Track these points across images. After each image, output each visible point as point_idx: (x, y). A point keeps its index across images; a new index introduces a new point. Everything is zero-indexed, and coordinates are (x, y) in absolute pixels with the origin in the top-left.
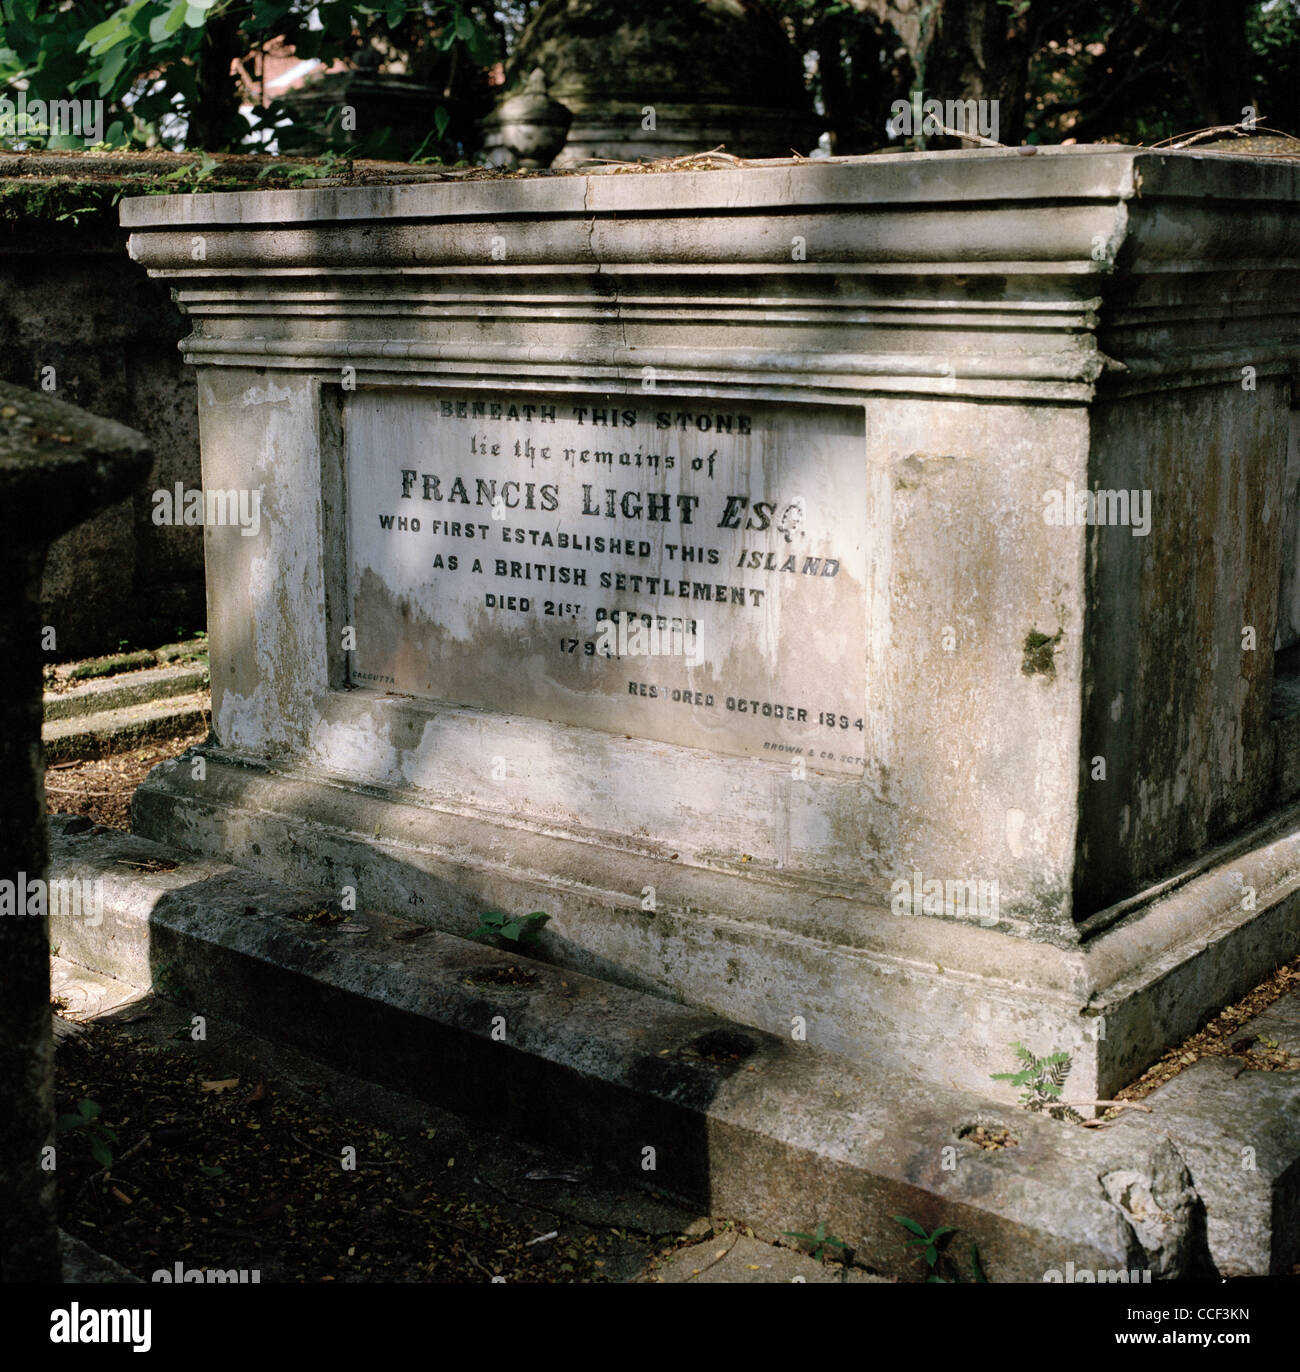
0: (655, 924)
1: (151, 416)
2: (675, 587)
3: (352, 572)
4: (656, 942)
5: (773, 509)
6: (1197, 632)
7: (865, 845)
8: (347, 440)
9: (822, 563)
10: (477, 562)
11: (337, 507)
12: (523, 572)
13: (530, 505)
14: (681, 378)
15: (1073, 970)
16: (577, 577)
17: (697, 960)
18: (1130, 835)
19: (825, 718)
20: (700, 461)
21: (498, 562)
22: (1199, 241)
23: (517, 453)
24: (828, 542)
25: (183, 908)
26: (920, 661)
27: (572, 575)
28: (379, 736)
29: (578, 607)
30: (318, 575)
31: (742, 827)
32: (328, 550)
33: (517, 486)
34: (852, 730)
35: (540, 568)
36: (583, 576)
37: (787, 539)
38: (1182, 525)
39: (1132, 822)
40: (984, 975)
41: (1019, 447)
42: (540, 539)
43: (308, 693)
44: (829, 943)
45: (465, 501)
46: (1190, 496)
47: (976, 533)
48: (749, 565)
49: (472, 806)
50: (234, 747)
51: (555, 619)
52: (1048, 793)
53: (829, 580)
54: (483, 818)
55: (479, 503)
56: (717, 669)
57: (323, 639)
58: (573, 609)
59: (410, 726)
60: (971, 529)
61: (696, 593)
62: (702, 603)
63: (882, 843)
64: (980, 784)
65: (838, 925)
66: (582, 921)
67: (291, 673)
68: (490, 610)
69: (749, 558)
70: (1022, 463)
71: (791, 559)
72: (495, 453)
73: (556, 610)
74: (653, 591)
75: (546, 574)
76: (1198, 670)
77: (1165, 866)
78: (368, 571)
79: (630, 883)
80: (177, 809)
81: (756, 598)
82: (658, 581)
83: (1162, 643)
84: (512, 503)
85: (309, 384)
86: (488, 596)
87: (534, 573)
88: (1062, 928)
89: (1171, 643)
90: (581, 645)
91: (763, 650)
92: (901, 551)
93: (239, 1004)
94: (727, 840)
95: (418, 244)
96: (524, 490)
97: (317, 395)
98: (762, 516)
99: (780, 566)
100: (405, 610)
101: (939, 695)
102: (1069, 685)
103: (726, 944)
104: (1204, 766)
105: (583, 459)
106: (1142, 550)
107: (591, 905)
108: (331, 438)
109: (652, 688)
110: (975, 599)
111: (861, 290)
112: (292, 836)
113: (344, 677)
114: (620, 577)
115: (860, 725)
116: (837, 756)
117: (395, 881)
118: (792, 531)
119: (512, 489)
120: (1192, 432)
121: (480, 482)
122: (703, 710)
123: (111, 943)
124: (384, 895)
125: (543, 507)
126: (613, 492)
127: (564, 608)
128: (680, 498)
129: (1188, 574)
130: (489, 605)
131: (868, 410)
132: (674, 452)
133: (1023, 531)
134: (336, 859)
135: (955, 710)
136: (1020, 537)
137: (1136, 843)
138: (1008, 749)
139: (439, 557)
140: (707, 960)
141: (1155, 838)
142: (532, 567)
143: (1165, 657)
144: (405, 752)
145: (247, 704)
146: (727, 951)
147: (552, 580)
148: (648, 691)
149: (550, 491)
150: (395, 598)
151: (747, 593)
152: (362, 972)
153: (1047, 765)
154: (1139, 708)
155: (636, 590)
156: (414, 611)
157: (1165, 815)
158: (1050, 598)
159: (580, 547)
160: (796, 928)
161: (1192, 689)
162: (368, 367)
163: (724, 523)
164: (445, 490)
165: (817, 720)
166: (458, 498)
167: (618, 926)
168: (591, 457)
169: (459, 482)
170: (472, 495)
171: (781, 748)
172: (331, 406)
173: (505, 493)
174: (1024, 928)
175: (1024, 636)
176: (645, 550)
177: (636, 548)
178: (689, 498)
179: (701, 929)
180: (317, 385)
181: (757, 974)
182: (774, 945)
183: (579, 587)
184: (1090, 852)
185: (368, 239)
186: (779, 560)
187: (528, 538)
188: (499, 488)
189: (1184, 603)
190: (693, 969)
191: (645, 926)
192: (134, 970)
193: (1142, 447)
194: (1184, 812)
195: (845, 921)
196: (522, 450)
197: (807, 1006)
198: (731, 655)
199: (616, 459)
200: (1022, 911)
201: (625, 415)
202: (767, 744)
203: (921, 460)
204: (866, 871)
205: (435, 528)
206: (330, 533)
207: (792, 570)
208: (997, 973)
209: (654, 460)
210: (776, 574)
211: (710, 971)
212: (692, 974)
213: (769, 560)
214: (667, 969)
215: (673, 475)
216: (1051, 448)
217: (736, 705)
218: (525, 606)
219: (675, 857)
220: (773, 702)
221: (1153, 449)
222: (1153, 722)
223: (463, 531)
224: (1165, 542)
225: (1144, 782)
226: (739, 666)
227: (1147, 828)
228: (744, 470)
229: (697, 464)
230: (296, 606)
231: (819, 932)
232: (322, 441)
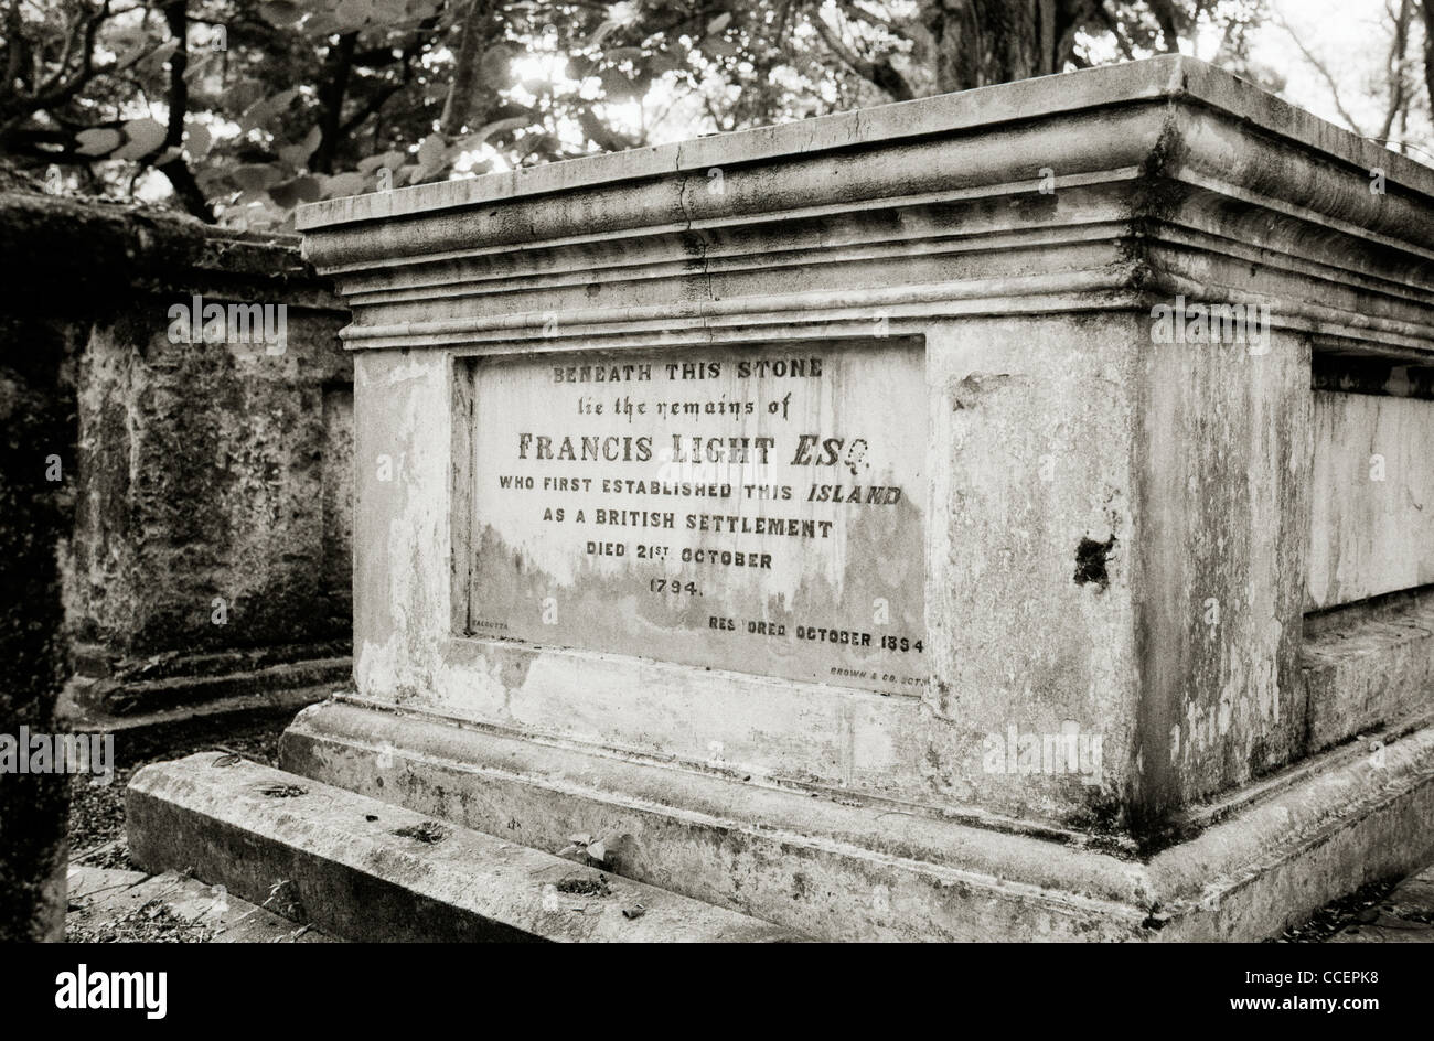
0: (727, 841)
1: (342, 447)
2: (752, 524)
3: (475, 528)
4: (728, 858)
5: (840, 444)
6: (1236, 564)
7: (924, 762)
8: (476, 410)
9: (886, 490)
10: (581, 512)
11: (465, 471)
12: (619, 519)
13: (627, 458)
14: (759, 322)
15: (1132, 881)
16: (666, 520)
17: (764, 877)
18: (1180, 756)
19: (887, 641)
20: (776, 404)
21: (599, 511)
22: (1239, 163)
23: (617, 411)
24: (891, 472)
25: (301, 827)
26: (977, 576)
27: (661, 519)
28: (492, 677)
29: (666, 549)
30: (445, 531)
31: (809, 749)
32: (455, 508)
33: (617, 440)
34: (913, 652)
35: (634, 514)
36: (671, 520)
37: (853, 472)
38: (1221, 455)
39: (1182, 743)
40: (1043, 886)
41: (1070, 359)
42: (635, 487)
43: (433, 640)
44: (890, 856)
45: (572, 457)
46: (1227, 428)
47: (1029, 447)
48: (819, 498)
49: (568, 739)
50: (369, 693)
51: (647, 561)
52: (1102, 703)
53: (891, 508)
54: (577, 749)
55: (584, 458)
56: (789, 598)
57: (447, 589)
58: (662, 551)
59: (518, 665)
60: (1025, 444)
61: (770, 528)
62: (776, 538)
63: (941, 760)
64: (1035, 696)
65: (900, 838)
66: (661, 840)
67: (419, 622)
68: (590, 556)
69: (818, 492)
70: (1073, 375)
71: (857, 490)
72: (598, 412)
73: (647, 553)
74: (732, 530)
75: (640, 520)
76: (1237, 602)
77: (1212, 793)
78: (488, 527)
79: (704, 803)
80: (315, 748)
81: (825, 530)
82: (737, 519)
83: (1205, 568)
84: (612, 455)
85: (444, 359)
86: (589, 544)
87: (629, 519)
88: (1120, 839)
89: (1213, 569)
90: (669, 584)
91: (830, 579)
92: (958, 469)
93: (344, 918)
94: (795, 762)
95: (535, 220)
96: (622, 443)
97: (451, 368)
98: (831, 452)
99: (846, 498)
100: (518, 563)
101: (995, 608)
102: (1122, 591)
103: (792, 858)
104: (1244, 699)
105: (674, 412)
106: (1186, 469)
107: (669, 823)
108: (461, 407)
109: (730, 621)
110: (1029, 512)
111: (922, 223)
112: (410, 768)
113: (465, 625)
114: (704, 518)
115: (919, 646)
116: (898, 678)
117: (497, 806)
118: (858, 464)
119: (612, 443)
120: (1228, 368)
121: (585, 440)
122: (775, 640)
123: (238, 863)
124: (486, 821)
125: (638, 458)
126: (699, 439)
127: (655, 550)
128: (758, 440)
129: (1227, 503)
130: (590, 552)
131: (928, 336)
132: (753, 398)
133: (1075, 441)
134: (447, 789)
135: (1010, 623)
136: (1072, 447)
137: (1186, 766)
138: (1062, 659)
139: (548, 511)
140: (774, 875)
141: (1203, 762)
142: (628, 514)
143: (1208, 580)
144: (513, 690)
145: (383, 653)
146: (793, 864)
147: (645, 524)
148: (726, 624)
149: (645, 443)
150: (511, 552)
151: (816, 525)
152: (453, 882)
153: (1100, 674)
154: (1186, 627)
155: (718, 529)
156: (526, 562)
157: (1211, 742)
158: (1102, 505)
159: (669, 493)
160: (859, 842)
161: (1233, 620)
162: (493, 339)
163: (797, 461)
164: (555, 449)
165: (879, 644)
166: (566, 455)
167: (693, 843)
168: (681, 409)
169: (567, 441)
170: (578, 452)
171: (847, 672)
172: (462, 378)
173: (606, 449)
174: (1082, 838)
175: (1076, 545)
176: (726, 491)
177: (718, 491)
178: (765, 440)
179: (770, 844)
180: (451, 360)
181: (822, 889)
182: (838, 858)
183: (668, 530)
184: (1144, 764)
185: (495, 220)
186: (846, 493)
187: (625, 487)
188: (601, 444)
189: (1224, 533)
190: (761, 885)
191: (717, 843)
192: (257, 888)
193: (1185, 369)
194: (1229, 744)
195: (906, 833)
196: (622, 408)
197: (869, 921)
198: (802, 586)
199: (702, 409)
200: (1079, 822)
201: (711, 368)
202: (833, 669)
203: (977, 380)
204: (926, 788)
205: (546, 484)
206: (457, 494)
207: (858, 501)
208: (1056, 885)
209: (735, 407)
210: (843, 504)
211: (777, 887)
212: (760, 890)
213: (837, 493)
214: (737, 886)
215: (752, 418)
216: (1101, 357)
217: (806, 634)
218: (621, 550)
219: (748, 779)
220: (839, 628)
221: (1195, 373)
222: (1197, 644)
223: (570, 485)
224: (1206, 470)
225: (1192, 704)
226: (809, 595)
227: (1195, 752)
228: (816, 409)
229: (773, 407)
230: (426, 562)
231: (881, 845)
232: (453, 410)
